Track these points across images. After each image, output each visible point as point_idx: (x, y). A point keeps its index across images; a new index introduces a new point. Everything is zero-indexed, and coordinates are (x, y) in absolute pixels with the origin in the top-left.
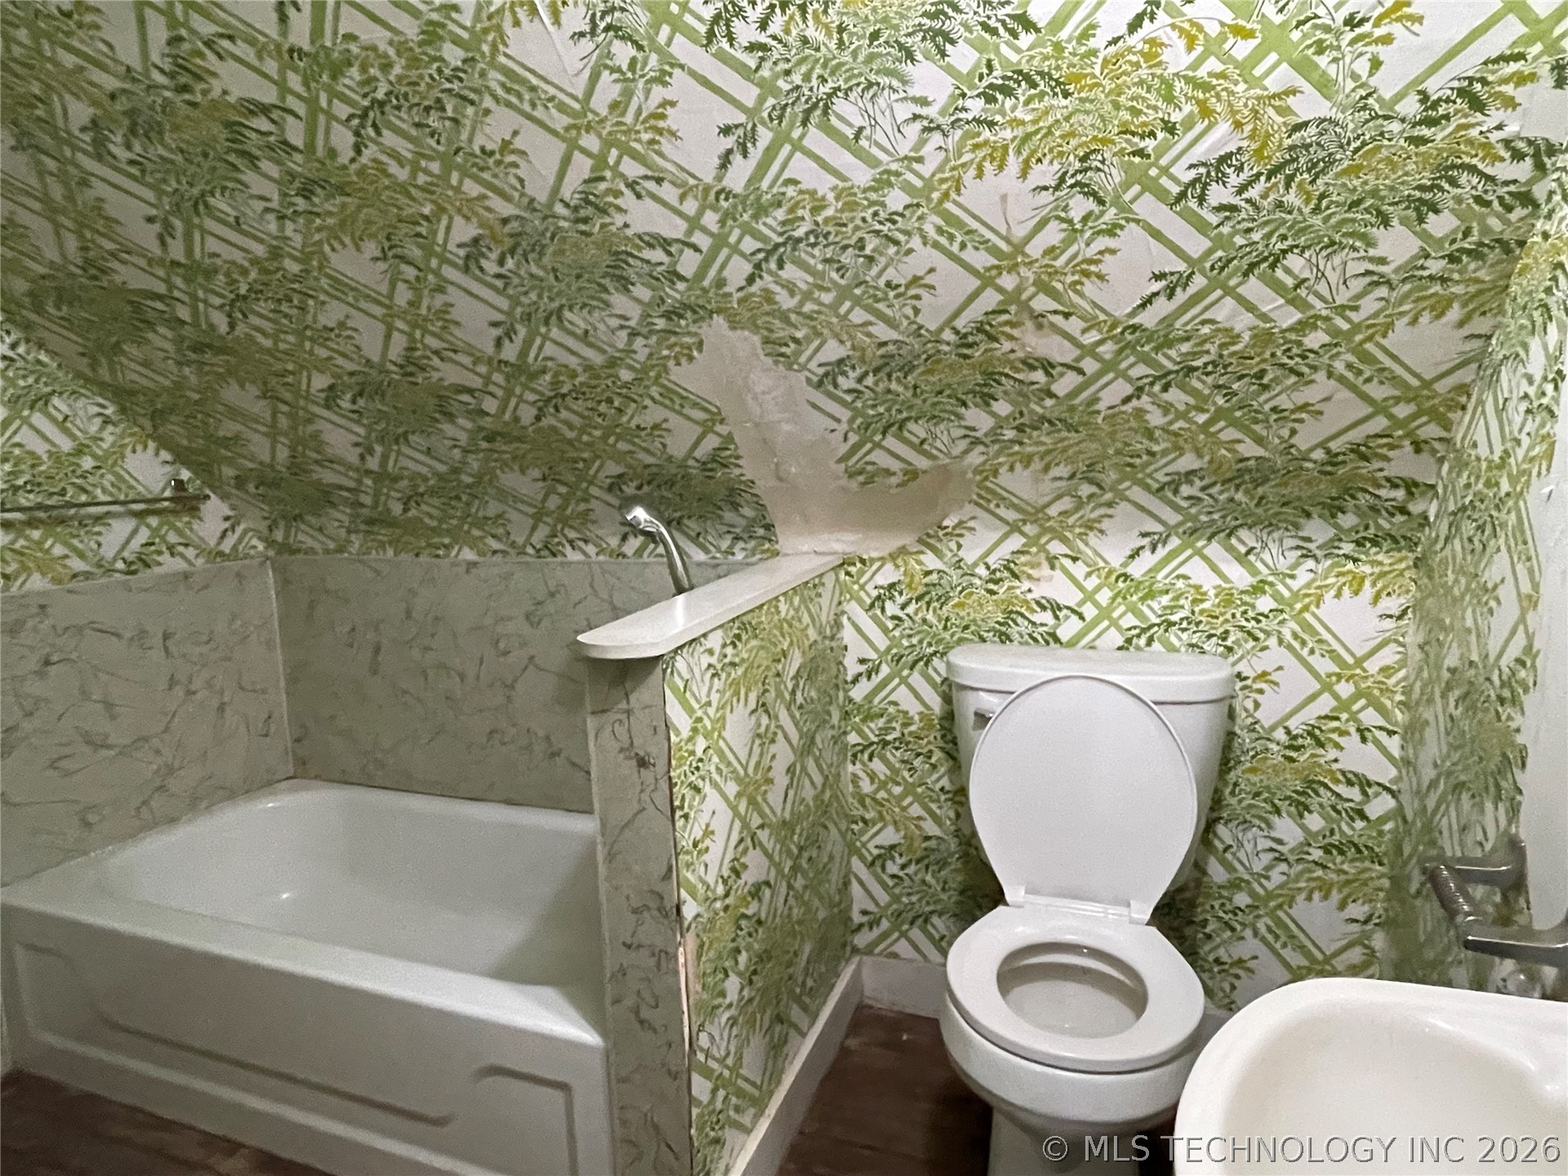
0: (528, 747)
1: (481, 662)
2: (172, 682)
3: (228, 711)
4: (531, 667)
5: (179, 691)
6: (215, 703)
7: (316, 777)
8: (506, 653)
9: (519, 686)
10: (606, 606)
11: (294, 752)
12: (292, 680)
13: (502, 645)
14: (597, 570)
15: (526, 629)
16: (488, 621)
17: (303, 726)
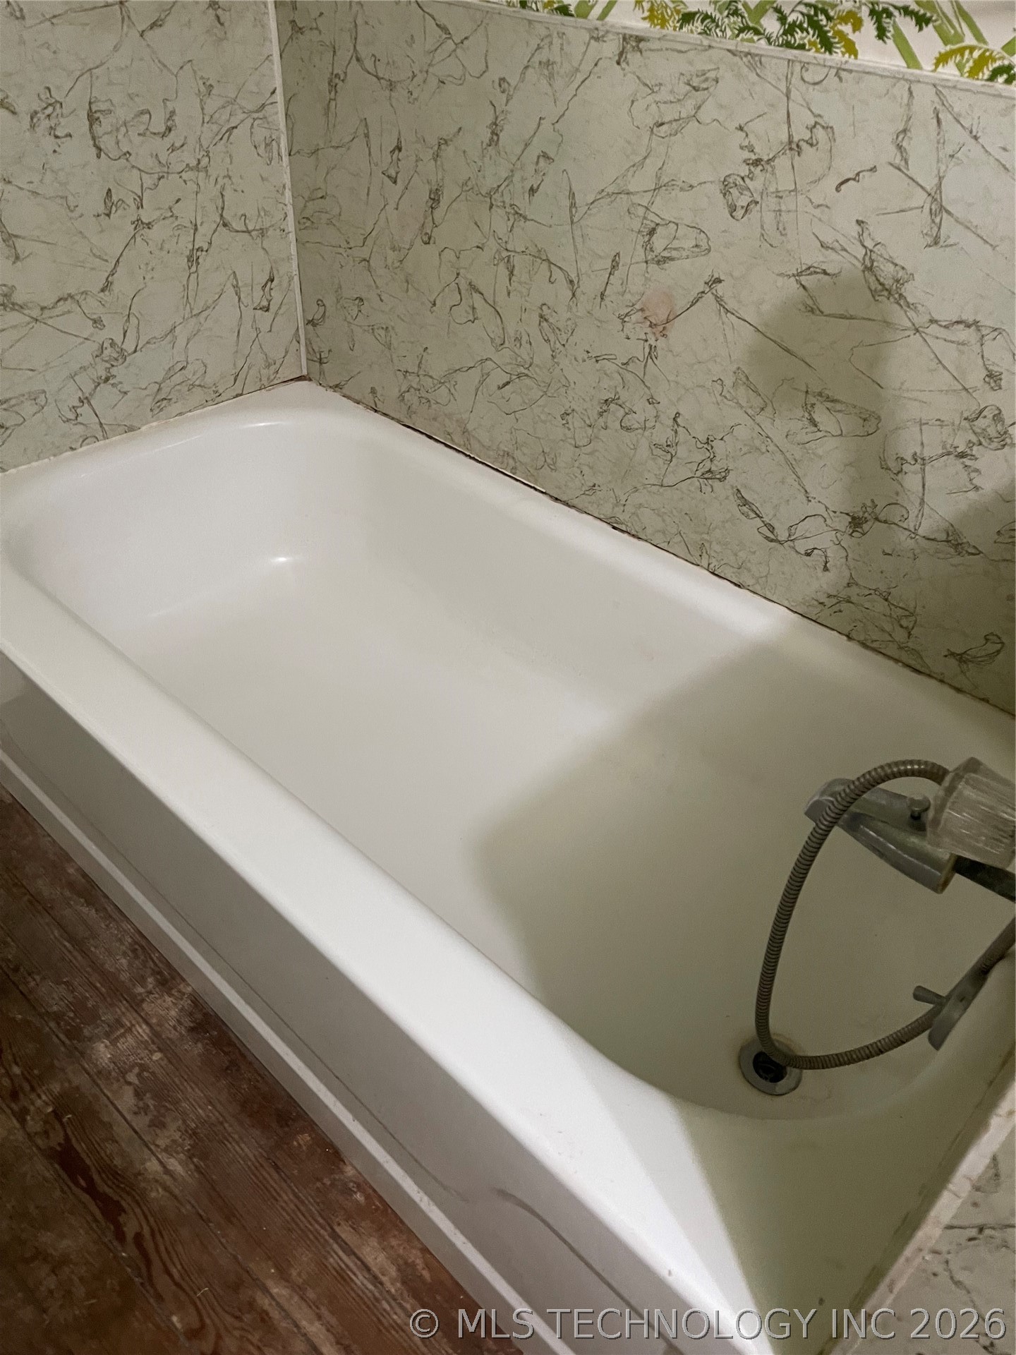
0: (668, 449)
1: (615, 266)
2: (110, 202)
3: (206, 262)
4: (709, 297)
5: (123, 220)
6: (185, 244)
7: (337, 387)
8: (661, 261)
9: (675, 330)
10: (920, 198)
11: (309, 343)
12: (305, 222)
13: (659, 242)
14: (925, 98)
15: (715, 217)
16: (641, 182)
17: (320, 303)
